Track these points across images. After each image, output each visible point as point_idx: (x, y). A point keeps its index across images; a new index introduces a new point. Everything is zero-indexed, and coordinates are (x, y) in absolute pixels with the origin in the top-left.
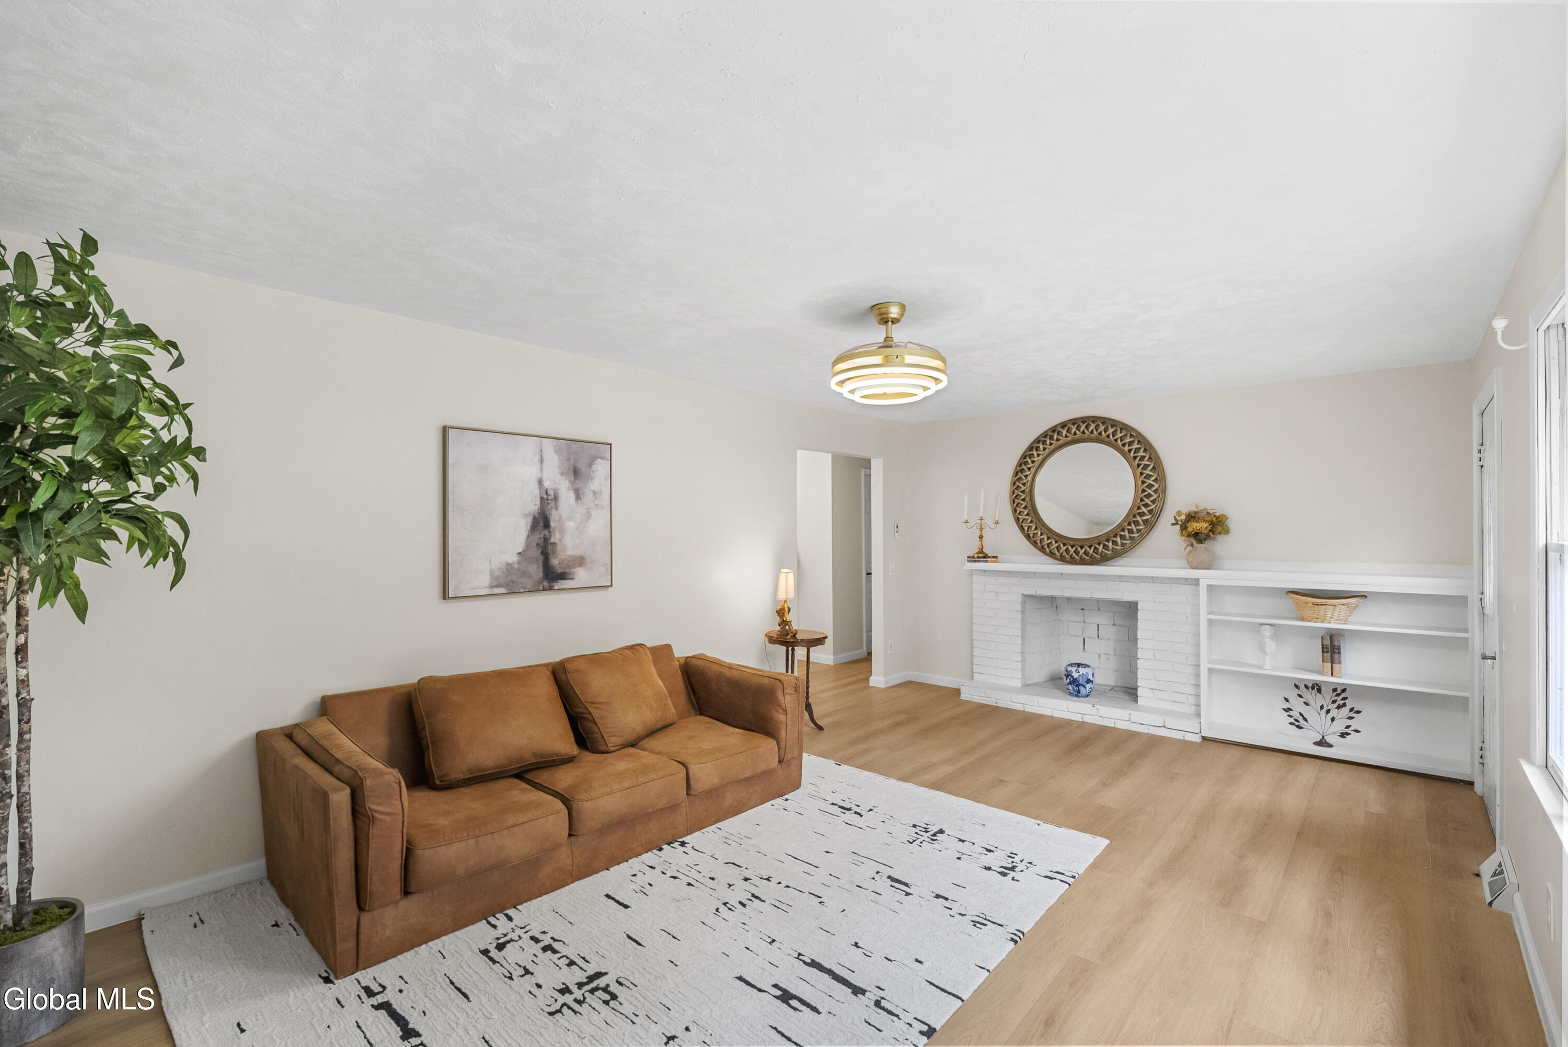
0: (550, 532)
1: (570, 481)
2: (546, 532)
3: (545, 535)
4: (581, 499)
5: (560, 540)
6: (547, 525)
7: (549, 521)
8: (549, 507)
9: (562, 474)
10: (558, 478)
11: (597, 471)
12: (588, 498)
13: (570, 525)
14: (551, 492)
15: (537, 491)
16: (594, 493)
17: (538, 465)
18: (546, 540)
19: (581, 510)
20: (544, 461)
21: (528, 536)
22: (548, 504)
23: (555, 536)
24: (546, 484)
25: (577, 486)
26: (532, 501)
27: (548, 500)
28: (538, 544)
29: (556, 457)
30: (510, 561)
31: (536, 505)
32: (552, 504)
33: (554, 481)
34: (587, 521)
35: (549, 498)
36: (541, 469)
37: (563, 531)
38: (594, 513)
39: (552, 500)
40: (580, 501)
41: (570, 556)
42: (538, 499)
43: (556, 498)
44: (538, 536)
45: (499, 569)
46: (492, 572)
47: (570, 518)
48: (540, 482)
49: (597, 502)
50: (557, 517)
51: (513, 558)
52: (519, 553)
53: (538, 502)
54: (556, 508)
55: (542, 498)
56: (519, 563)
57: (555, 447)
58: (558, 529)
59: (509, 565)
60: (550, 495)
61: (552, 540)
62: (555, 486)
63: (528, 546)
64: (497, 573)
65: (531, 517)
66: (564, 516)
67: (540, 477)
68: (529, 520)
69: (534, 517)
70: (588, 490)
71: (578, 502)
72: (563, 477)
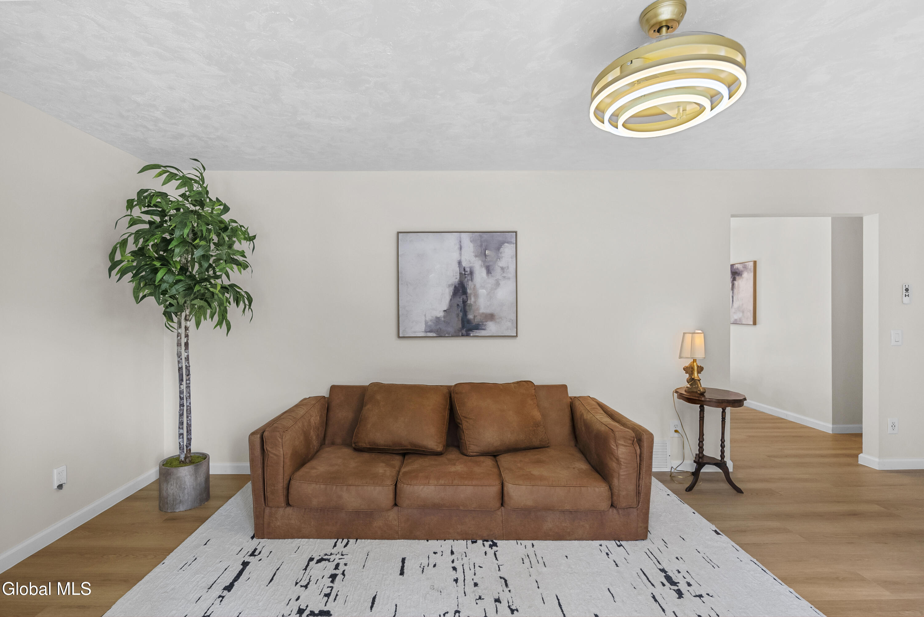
0: (467, 297)
1: (482, 261)
2: (464, 297)
3: (463, 299)
4: (491, 273)
5: (475, 302)
6: (465, 292)
7: (466, 289)
8: (466, 279)
9: (476, 256)
10: (473, 259)
11: (504, 252)
12: (497, 272)
13: (482, 292)
14: (468, 270)
15: (458, 269)
16: (502, 268)
17: (458, 251)
18: (464, 302)
19: (491, 281)
20: (462, 248)
21: (451, 299)
22: (466, 277)
23: (471, 299)
24: (464, 264)
25: (488, 264)
26: (453, 276)
27: (465, 274)
28: (458, 305)
29: (471, 245)
30: (438, 316)
31: (457, 278)
32: (469, 278)
33: (470, 261)
34: (496, 289)
35: (466, 273)
36: (461, 254)
37: (476, 296)
38: (502, 283)
39: (468, 275)
40: (490, 275)
41: (483, 313)
42: (458, 274)
43: (471, 273)
44: (459, 300)
45: (431, 320)
46: (426, 323)
47: (483, 287)
48: (460, 263)
49: (504, 275)
50: (472, 286)
51: (441, 314)
52: (444, 311)
53: (458, 277)
54: (472, 280)
55: (461, 274)
56: (444, 317)
57: (470, 238)
58: (473, 294)
59: (438, 319)
60: (467, 272)
61: (469, 302)
62: (471, 265)
63: (451, 306)
64: (430, 323)
65: (453, 286)
66: (478, 286)
67: (459, 259)
68: (452, 289)
69: (455, 287)
70: (496, 266)
71: (489, 275)
72: (477, 258)
